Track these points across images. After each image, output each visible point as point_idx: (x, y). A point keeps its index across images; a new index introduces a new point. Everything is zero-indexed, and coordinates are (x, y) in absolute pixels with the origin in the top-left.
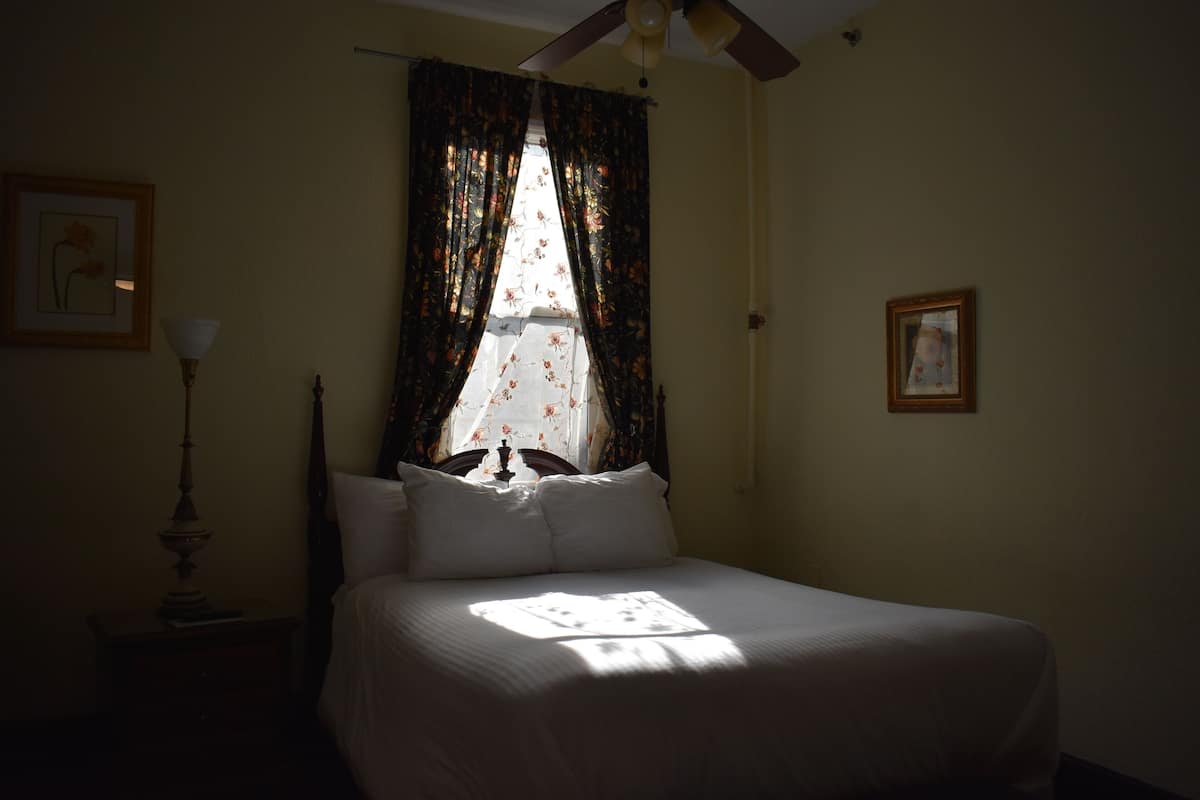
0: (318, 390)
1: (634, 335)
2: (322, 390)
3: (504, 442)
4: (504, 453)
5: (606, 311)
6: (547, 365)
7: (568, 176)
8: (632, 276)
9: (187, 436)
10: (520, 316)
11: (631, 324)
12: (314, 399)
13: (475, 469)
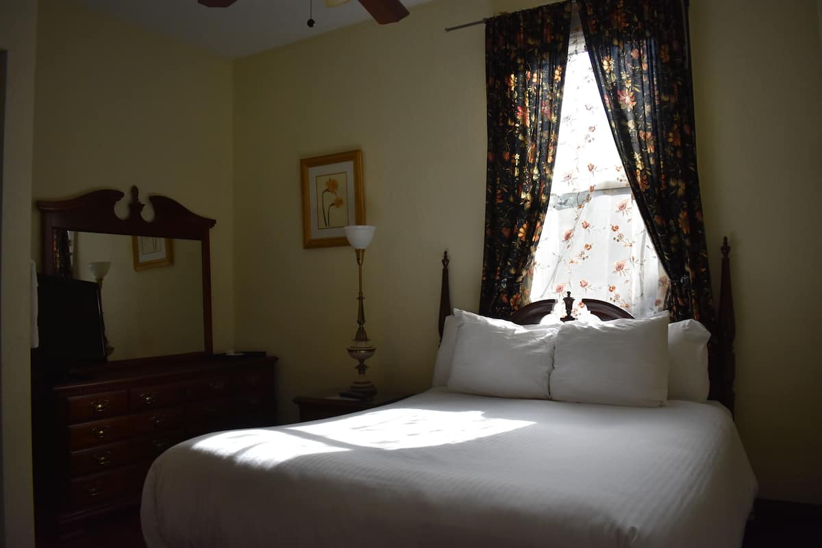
0: (446, 261)
1: (676, 194)
2: (448, 261)
3: (569, 293)
4: (569, 302)
5: (645, 177)
6: (615, 229)
7: (605, 68)
8: (671, 140)
9: (361, 293)
10: (576, 191)
11: (673, 183)
12: (443, 267)
13: (549, 315)
